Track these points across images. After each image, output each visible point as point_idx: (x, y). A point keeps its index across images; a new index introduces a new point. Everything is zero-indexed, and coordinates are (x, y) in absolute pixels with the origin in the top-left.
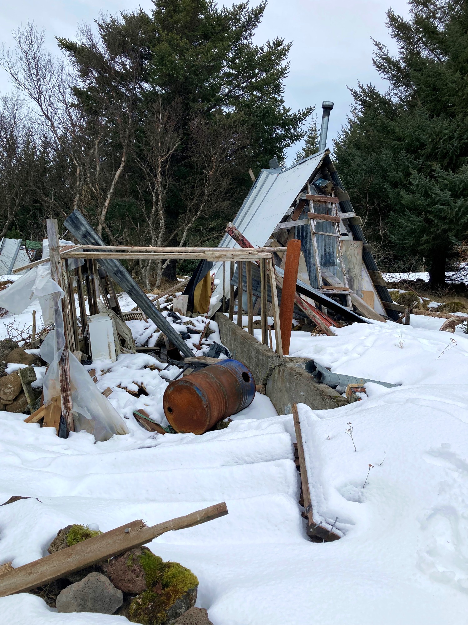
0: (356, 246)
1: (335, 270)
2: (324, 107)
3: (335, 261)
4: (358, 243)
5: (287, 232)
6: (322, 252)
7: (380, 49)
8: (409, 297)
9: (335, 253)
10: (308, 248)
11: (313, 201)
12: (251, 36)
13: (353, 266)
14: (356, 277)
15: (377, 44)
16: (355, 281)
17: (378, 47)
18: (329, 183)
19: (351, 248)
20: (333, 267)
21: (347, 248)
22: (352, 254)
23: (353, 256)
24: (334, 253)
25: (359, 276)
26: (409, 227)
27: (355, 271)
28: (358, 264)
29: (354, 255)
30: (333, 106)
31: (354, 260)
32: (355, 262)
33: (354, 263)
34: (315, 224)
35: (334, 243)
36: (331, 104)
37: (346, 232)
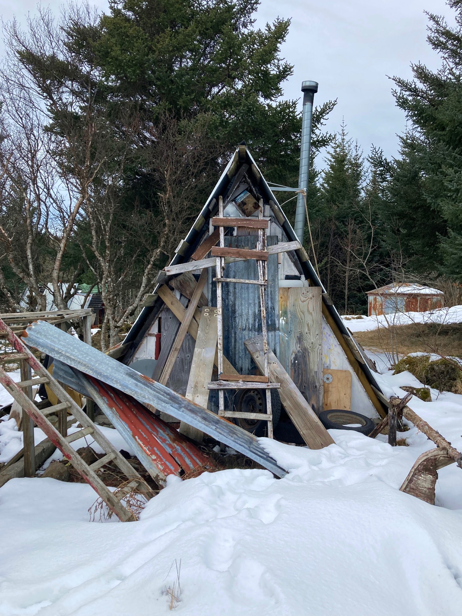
0: (311, 296)
1: (277, 338)
2: (304, 90)
3: (277, 322)
4: (315, 289)
5: (193, 279)
6: (255, 309)
7: (437, 23)
8: (442, 368)
9: (277, 308)
10: (231, 303)
11: (224, 227)
12: (251, 22)
13: (306, 330)
14: (313, 348)
15: (432, 18)
16: (311, 355)
17: (434, 21)
18: (248, 197)
19: (303, 299)
20: (273, 333)
21: (296, 300)
22: (306, 310)
23: (306, 313)
24: (274, 309)
25: (318, 346)
26: (455, 254)
27: (310, 339)
28: (314, 326)
29: (308, 311)
30: (316, 87)
31: (308, 319)
32: (310, 323)
33: (308, 325)
34: (223, 265)
35: (275, 292)
36: (314, 84)
37: (297, 273)
